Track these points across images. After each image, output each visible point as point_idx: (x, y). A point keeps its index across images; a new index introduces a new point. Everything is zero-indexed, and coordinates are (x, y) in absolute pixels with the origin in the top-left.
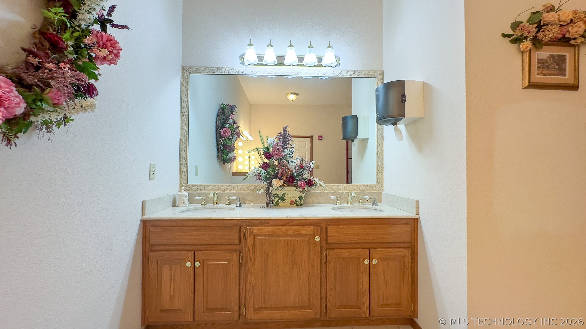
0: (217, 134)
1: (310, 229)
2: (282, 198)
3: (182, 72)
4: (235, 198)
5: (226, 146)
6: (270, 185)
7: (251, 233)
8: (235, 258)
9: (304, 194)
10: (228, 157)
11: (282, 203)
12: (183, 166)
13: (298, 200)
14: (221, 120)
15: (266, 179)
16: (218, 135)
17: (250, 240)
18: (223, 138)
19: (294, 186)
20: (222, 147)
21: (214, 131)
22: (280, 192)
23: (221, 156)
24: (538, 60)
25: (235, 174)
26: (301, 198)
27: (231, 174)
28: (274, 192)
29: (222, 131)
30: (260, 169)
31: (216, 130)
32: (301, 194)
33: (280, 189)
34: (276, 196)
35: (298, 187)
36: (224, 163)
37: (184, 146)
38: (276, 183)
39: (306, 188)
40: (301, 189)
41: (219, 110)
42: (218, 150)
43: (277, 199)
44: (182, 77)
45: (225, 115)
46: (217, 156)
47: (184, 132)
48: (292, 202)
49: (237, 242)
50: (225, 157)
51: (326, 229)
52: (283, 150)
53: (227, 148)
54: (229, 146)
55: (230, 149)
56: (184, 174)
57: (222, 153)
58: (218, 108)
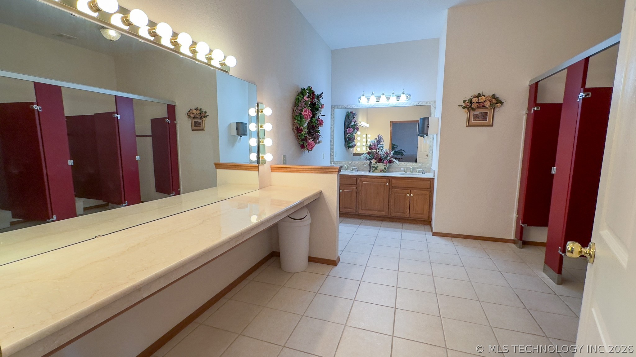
0: (345, 131)
1: (385, 180)
2: (376, 168)
3: (331, 108)
4: (355, 167)
5: (350, 139)
6: (371, 162)
7: (361, 181)
8: (355, 190)
9: (387, 167)
10: (351, 145)
11: (376, 171)
12: (332, 153)
13: (384, 169)
14: (347, 123)
15: (370, 159)
16: (346, 133)
17: (360, 183)
18: (348, 134)
19: (382, 163)
20: (347, 139)
21: (343, 130)
22: (375, 166)
23: (347, 144)
24: (474, 115)
25: (354, 155)
26: (385, 168)
27: (352, 154)
28: (372, 165)
29: (348, 130)
30: (367, 155)
31: (344, 129)
32: (385, 167)
33: (375, 164)
34: (373, 167)
35: (383, 163)
36: (348, 149)
37: (332, 143)
38: (373, 161)
39: (388, 164)
40: (385, 164)
41: (346, 116)
42: (346, 141)
43: (374, 168)
44: (331, 111)
45: (349, 120)
46: (345, 144)
47: (332, 137)
48: (381, 170)
49: (356, 184)
50: (349, 145)
51: (392, 181)
52: (377, 146)
53: (350, 140)
54: (352, 138)
55: (352, 140)
56: (332, 156)
57: (348, 142)
58: (345, 114)
